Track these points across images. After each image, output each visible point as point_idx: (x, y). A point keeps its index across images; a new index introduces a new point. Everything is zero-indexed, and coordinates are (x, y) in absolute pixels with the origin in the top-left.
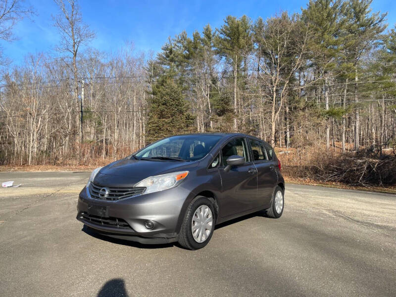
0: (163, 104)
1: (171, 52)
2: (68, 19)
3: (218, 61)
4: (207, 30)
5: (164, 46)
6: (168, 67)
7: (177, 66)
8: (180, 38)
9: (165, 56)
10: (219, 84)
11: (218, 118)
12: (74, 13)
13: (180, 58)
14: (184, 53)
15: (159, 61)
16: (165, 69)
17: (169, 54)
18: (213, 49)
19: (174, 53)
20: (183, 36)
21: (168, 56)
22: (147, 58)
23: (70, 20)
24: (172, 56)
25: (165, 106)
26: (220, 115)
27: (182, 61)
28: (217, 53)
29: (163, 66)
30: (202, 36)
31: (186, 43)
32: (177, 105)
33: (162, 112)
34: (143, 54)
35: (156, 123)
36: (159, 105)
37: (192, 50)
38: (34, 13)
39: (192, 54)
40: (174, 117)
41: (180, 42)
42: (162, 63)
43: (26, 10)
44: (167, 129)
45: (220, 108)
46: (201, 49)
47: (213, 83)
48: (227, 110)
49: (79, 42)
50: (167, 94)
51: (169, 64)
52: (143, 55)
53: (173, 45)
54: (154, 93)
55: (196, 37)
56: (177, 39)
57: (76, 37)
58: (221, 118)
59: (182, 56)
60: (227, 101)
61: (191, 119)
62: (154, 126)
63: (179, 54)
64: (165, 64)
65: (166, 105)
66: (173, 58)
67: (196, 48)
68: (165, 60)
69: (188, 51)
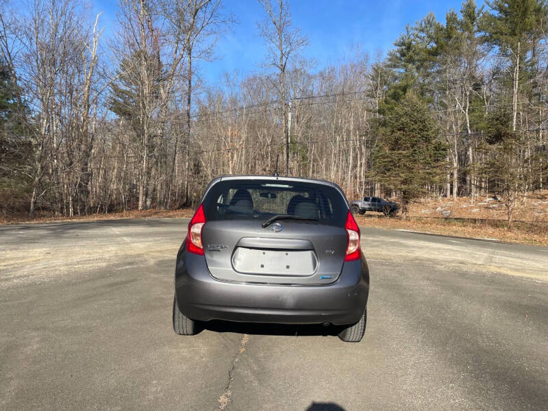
0: (400, 130)
1: (409, 48)
2: (275, 23)
3: (486, 53)
4: (469, 6)
5: (398, 39)
6: (402, 70)
7: (418, 68)
8: (424, 25)
9: (398, 55)
10: (485, 89)
11: (488, 146)
12: (283, 14)
13: (424, 55)
14: (429, 47)
15: (389, 63)
16: (397, 74)
17: (405, 51)
18: (478, 35)
19: (414, 49)
20: (429, 22)
21: (403, 55)
22: (372, 62)
23: (278, 24)
24: (411, 53)
25: (402, 132)
26: (491, 143)
27: (425, 60)
28: (484, 40)
29: (394, 70)
30: (460, 17)
31: (432, 31)
32: (421, 130)
33: (397, 140)
34: (367, 56)
35: (387, 157)
36: (393, 131)
37: (442, 41)
38: (235, 21)
39: (442, 47)
40: (415, 148)
41: (422, 31)
42: (395, 66)
43: (227, 19)
44: (405, 166)
45: (493, 130)
46: (457, 38)
47: (476, 90)
48: (506, 135)
49: (289, 53)
50: (406, 114)
51: (405, 66)
52: (367, 58)
53: (412, 37)
54: (380, 112)
55: (451, 19)
56: (418, 26)
57: (284, 46)
58: (494, 147)
59: (426, 52)
60: (505, 120)
61: (443, 150)
62: (386, 162)
63: (421, 49)
64: (398, 67)
65: (404, 131)
66: (411, 57)
67: (449, 37)
68: (400, 61)
69: (436, 43)
